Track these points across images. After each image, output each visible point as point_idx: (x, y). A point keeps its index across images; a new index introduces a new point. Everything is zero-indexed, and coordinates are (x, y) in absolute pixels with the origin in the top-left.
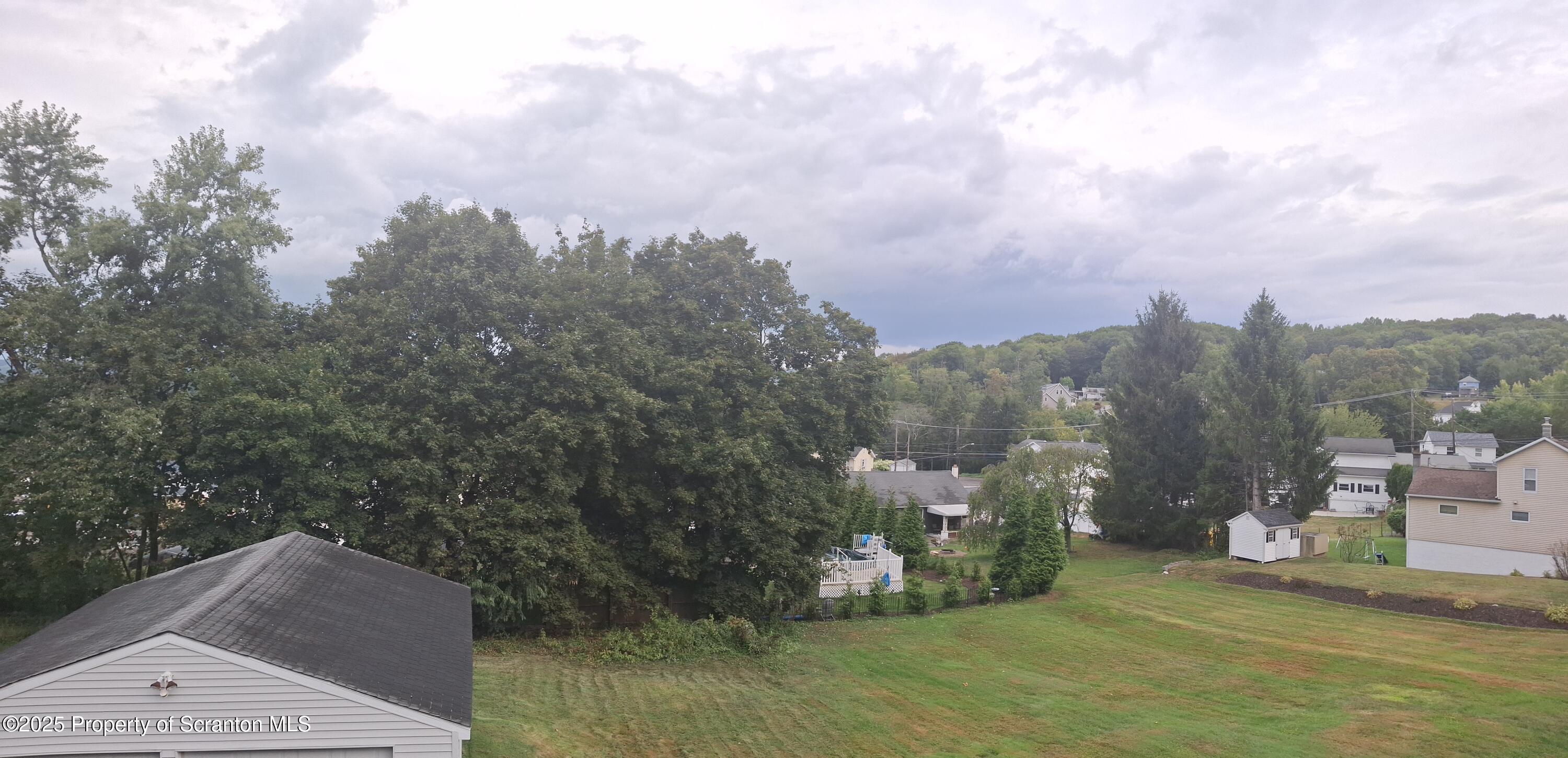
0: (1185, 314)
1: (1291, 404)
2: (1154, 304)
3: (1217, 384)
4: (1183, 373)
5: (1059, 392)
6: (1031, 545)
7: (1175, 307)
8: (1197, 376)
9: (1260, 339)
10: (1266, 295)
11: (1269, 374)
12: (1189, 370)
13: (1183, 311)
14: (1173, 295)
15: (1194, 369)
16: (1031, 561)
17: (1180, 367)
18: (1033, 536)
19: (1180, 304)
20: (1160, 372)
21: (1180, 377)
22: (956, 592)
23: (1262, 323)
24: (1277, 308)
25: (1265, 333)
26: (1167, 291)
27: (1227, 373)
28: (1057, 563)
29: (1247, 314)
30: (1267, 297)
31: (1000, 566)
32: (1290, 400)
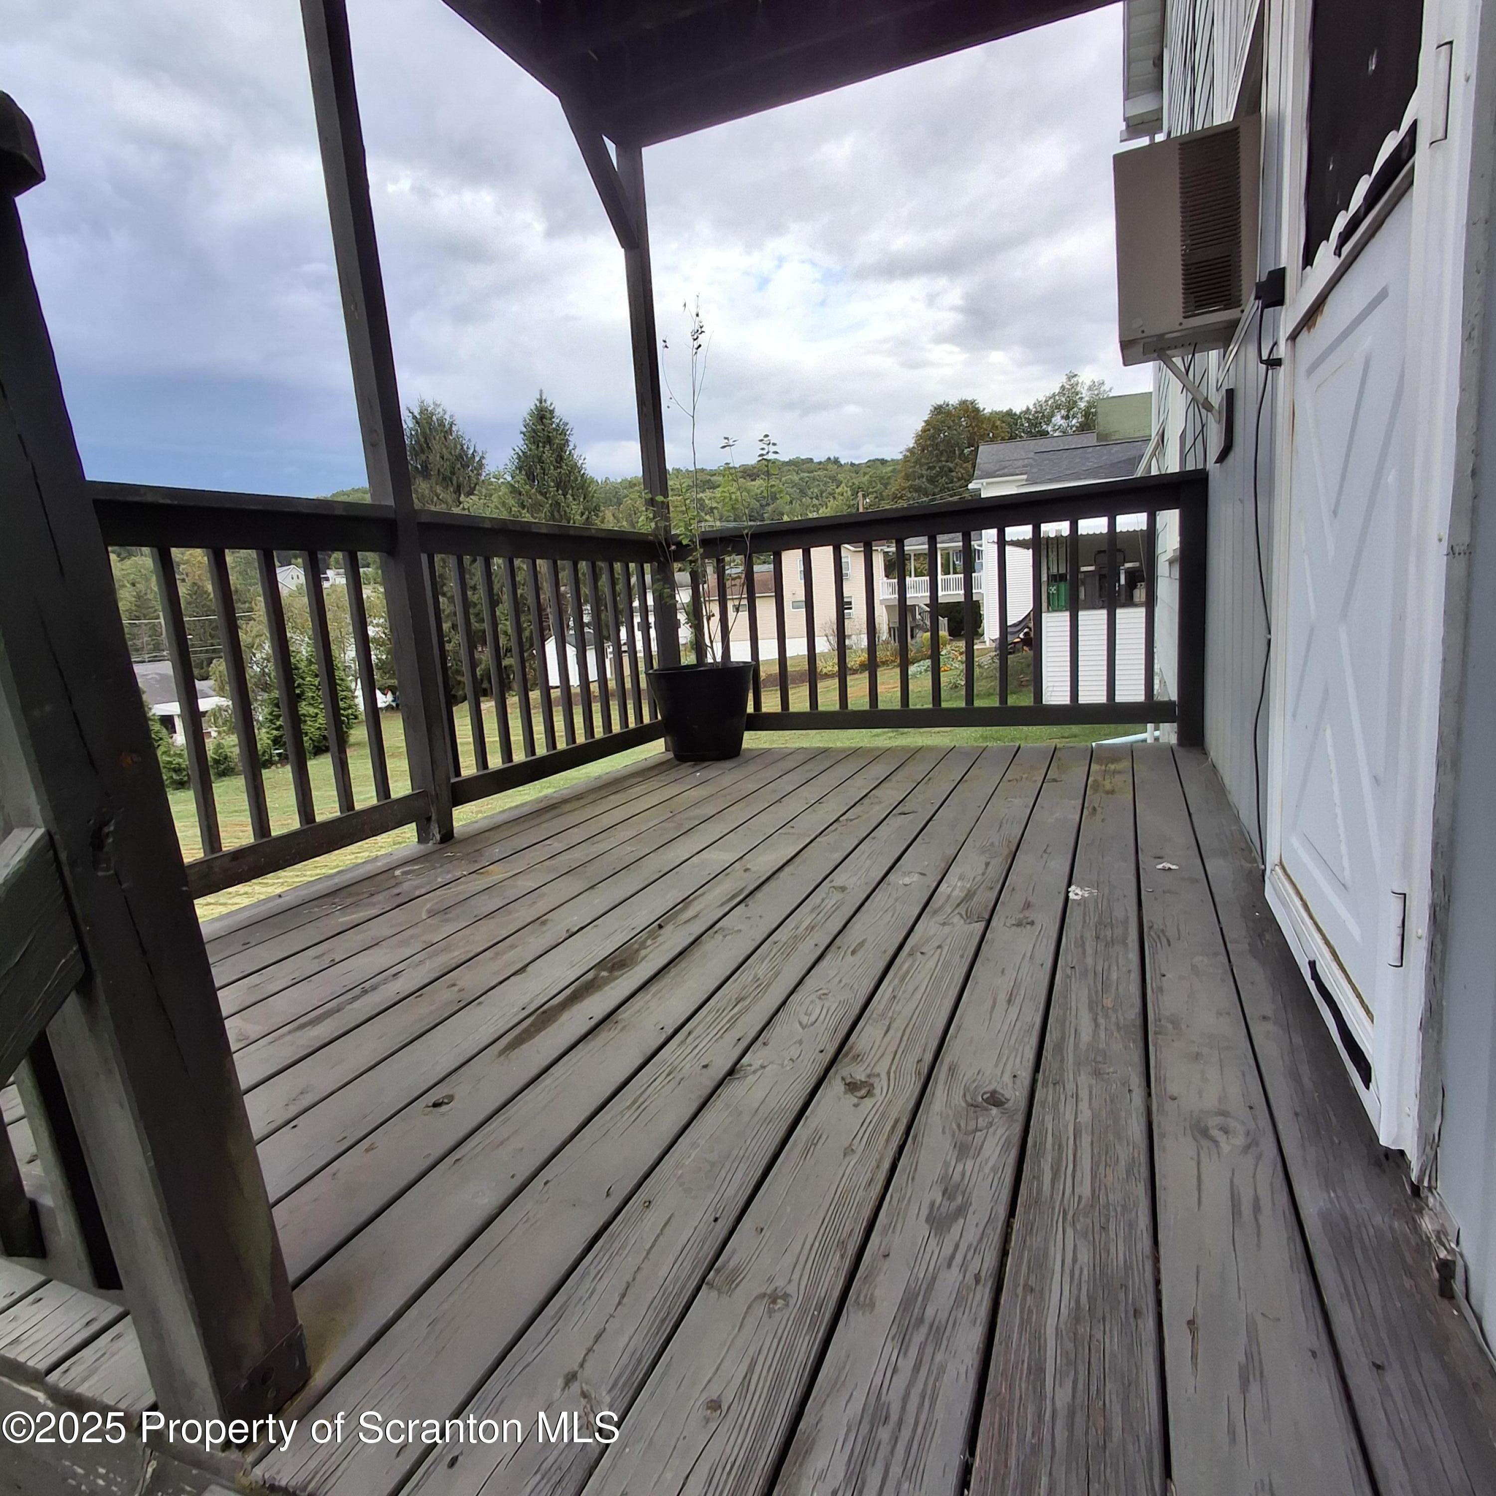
0: (454, 428)
1: (585, 517)
2: (414, 417)
3: (504, 504)
4: (462, 498)
5: (295, 577)
6: (313, 697)
7: (441, 423)
8: (480, 499)
9: (544, 447)
10: (544, 398)
11: (558, 486)
12: (470, 493)
13: (451, 424)
14: (437, 405)
15: (475, 492)
16: (317, 714)
17: (458, 490)
18: (314, 685)
19: (447, 417)
20: (435, 498)
21: (460, 503)
22: (226, 757)
23: (543, 430)
24: (557, 413)
25: (549, 441)
26: (429, 402)
27: (514, 491)
28: (350, 711)
29: (525, 421)
30: (545, 401)
31: (277, 729)
32: (582, 514)
